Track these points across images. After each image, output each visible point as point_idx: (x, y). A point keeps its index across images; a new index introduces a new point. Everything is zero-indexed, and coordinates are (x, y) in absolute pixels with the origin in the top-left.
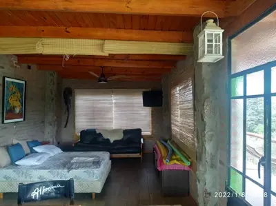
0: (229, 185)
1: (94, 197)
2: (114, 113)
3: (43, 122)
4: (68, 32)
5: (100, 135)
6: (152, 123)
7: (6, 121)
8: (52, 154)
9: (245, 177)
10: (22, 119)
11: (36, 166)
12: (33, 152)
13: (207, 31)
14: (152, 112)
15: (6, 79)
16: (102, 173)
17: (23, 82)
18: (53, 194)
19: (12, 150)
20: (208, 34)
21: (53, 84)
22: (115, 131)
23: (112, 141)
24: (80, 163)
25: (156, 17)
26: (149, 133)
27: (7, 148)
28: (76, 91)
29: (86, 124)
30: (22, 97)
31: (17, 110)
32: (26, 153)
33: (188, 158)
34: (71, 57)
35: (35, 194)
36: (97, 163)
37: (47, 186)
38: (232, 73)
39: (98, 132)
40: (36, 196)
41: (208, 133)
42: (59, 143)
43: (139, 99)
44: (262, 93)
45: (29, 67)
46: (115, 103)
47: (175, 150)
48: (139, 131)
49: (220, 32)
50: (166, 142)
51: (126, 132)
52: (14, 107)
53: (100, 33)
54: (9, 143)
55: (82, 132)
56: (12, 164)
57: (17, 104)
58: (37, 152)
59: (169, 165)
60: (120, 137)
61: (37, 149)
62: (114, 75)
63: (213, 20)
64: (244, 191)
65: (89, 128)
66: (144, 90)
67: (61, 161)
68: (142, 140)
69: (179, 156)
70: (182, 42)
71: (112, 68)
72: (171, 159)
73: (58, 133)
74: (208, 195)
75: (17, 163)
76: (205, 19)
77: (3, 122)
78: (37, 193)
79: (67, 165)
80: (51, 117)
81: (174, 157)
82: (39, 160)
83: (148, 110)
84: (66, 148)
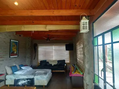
0: (94, 81)
1: (44, 87)
2: (54, 54)
3: (26, 57)
4: (33, 22)
5: (48, 62)
6: (70, 58)
7: (11, 57)
8: (28, 70)
9: (99, 77)
10: (17, 56)
11: (22, 74)
12: (21, 69)
13: (82, 21)
14: (70, 53)
15: (11, 40)
16: (48, 77)
17: (18, 42)
18: (27, 83)
19: (13, 68)
20: (83, 22)
21: (30, 42)
22: (54, 61)
23: (53, 65)
24: (38, 73)
25: (65, 16)
26: (68, 62)
27: (11, 67)
28: (38, 44)
29: (43, 58)
30: (17, 47)
31: (15, 52)
32: (18, 69)
33: (82, 71)
34: (35, 31)
35: (20, 83)
36: (45, 74)
37: (25, 80)
38: (94, 36)
39: (47, 61)
40: (20, 84)
41: (86, 60)
42: (31, 66)
43: (64, 48)
44: (102, 44)
45: (20, 36)
46: (54, 49)
47: (77, 68)
48: (64, 61)
49: (88, 21)
50: (75, 65)
51: (59, 61)
52: (14, 51)
53: (45, 22)
54: (12, 65)
55: (41, 61)
56: (13, 73)
57: (15, 50)
58: (22, 69)
59: (74, 74)
60: (56, 63)
61: (22, 68)
62: (53, 38)
63: (85, 17)
64: (99, 82)
65: (44, 59)
66: (66, 44)
67: (32, 73)
68: (65, 65)
69: (79, 71)
70: (77, 25)
71: (52, 35)
72: (75, 72)
73: (31, 62)
74: (87, 86)
75: (14, 73)
76: (82, 16)
77: (10, 57)
78: (21, 83)
79: (34, 74)
80: (28, 55)
81: (77, 71)
82: (23, 72)
83: (68, 52)
84: (34, 68)
